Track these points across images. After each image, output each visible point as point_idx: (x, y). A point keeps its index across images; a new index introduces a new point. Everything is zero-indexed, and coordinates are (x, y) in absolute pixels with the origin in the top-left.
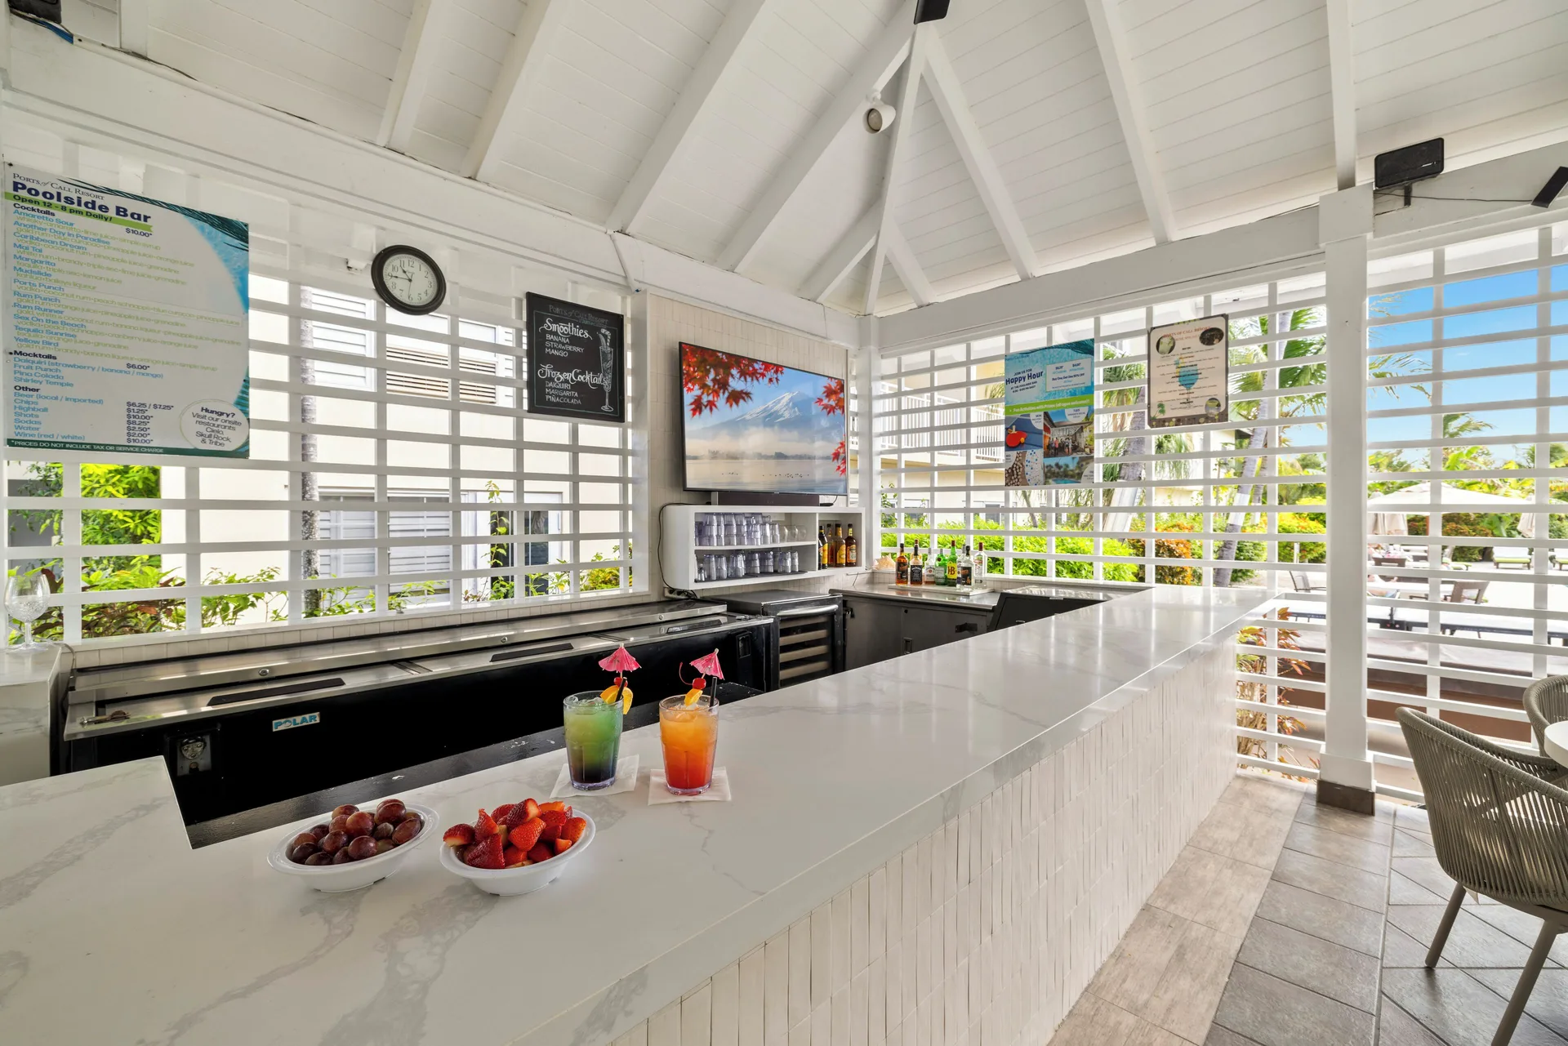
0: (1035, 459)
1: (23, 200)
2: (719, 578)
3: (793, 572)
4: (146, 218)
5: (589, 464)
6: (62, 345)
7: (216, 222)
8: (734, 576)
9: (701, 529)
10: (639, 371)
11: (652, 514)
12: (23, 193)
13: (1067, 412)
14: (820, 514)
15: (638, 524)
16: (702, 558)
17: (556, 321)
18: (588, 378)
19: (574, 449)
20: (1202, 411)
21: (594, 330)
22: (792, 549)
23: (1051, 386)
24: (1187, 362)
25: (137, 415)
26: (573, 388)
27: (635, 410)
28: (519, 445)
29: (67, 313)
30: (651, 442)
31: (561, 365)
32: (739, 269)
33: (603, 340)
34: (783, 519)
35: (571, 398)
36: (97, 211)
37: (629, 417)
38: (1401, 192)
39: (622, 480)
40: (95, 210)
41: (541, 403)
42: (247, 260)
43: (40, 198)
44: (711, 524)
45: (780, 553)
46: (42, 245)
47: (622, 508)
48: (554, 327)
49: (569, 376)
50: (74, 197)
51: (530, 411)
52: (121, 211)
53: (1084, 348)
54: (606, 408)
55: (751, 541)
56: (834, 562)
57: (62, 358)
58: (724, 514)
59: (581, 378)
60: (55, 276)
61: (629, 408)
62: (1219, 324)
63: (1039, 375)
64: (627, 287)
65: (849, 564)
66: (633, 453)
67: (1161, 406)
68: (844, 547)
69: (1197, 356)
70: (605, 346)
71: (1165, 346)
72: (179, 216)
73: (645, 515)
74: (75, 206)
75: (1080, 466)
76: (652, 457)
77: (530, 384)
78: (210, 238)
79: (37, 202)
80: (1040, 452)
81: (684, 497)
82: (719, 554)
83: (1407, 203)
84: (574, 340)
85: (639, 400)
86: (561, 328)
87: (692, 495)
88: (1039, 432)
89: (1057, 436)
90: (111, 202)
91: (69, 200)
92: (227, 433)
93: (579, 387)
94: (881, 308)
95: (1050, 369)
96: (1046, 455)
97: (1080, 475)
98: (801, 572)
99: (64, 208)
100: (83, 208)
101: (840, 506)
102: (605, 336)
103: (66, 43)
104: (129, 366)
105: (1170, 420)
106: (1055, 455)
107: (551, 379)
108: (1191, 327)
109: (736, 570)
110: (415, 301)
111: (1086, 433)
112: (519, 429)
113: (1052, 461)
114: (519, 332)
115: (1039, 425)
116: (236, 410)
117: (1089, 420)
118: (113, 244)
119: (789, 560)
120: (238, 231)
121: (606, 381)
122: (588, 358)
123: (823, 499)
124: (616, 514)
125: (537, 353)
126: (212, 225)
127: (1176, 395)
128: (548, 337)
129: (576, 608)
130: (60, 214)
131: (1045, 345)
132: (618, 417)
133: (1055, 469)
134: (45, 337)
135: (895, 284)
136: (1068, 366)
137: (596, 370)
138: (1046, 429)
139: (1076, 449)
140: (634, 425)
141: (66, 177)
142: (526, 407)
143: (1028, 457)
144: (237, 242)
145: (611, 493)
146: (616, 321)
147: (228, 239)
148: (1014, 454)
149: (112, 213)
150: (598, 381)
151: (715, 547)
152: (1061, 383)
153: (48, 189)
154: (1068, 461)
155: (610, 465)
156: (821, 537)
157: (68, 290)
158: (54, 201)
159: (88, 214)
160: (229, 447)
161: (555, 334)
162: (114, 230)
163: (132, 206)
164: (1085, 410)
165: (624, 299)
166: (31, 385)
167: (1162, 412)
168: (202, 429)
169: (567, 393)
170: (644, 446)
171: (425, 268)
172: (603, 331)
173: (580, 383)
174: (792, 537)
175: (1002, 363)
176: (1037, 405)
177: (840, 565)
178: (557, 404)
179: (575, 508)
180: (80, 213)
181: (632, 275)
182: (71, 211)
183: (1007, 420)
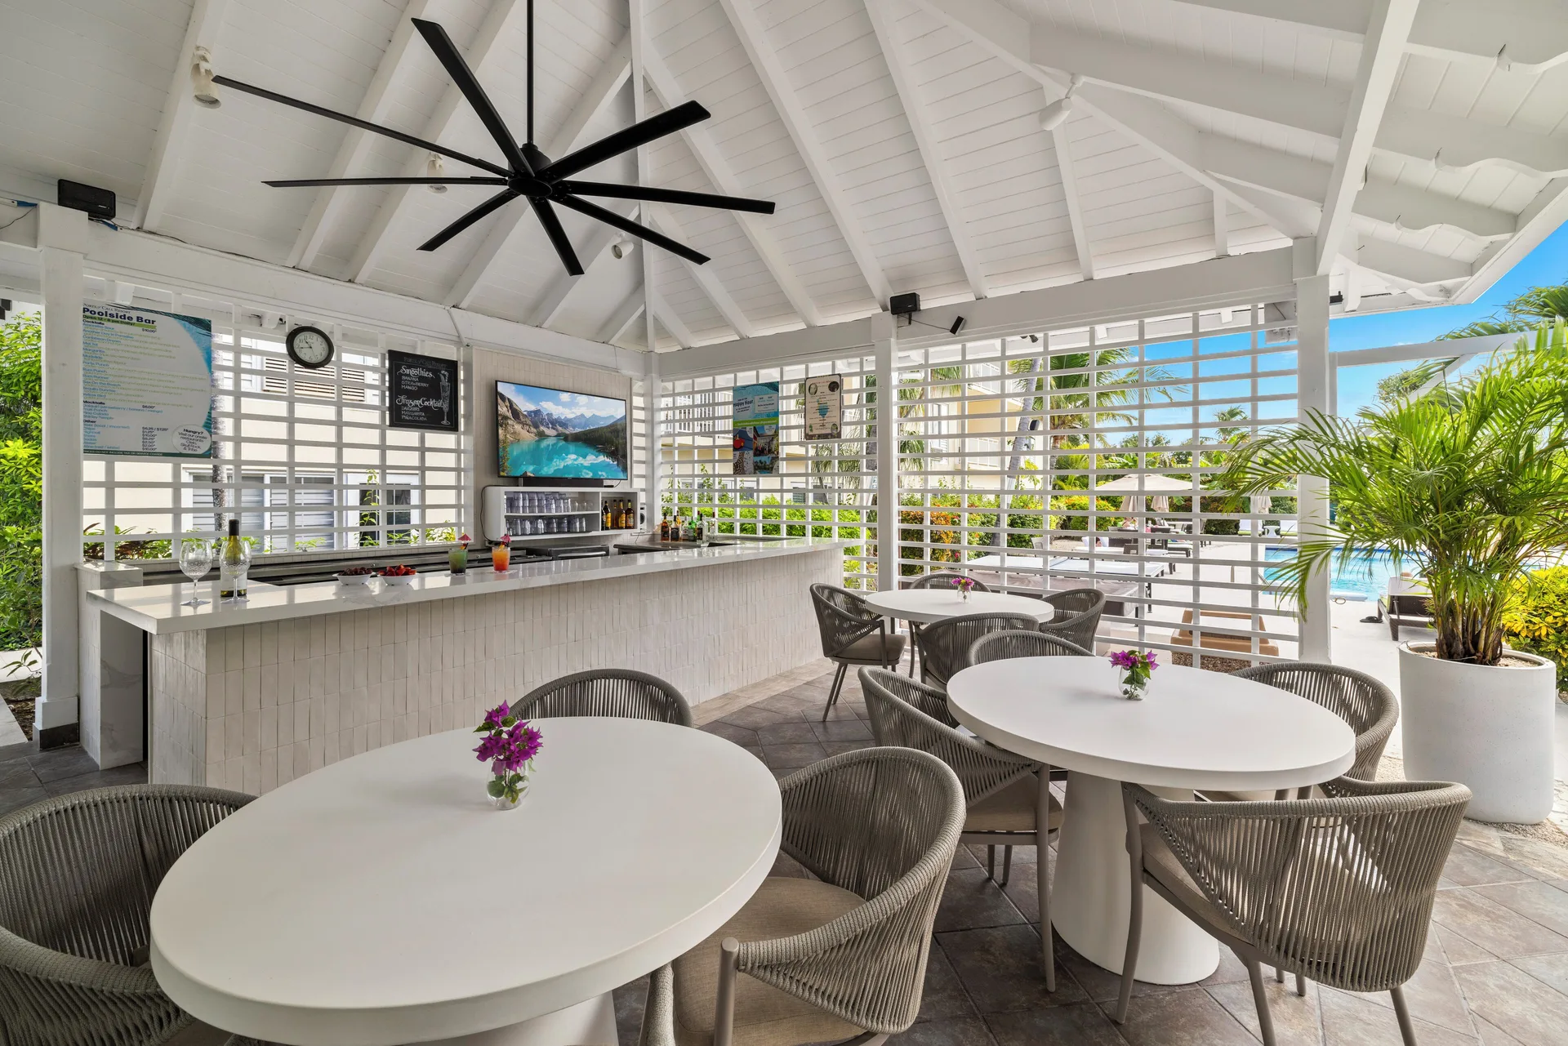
0: (749, 456)
1: (88, 317)
2: (524, 534)
3: (581, 532)
4: (153, 322)
5: (432, 459)
6: (108, 396)
7: (193, 321)
8: (535, 532)
9: (511, 502)
10: (468, 398)
11: (476, 493)
12: (88, 314)
13: (766, 427)
14: (603, 493)
15: (467, 498)
16: (510, 520)
17: (409, 367)
18: (432, 403)
19: (423, 450)
20: (829, 431)
21: (436, 372)
22: (581, 517)
23: (758, 410)
24: (823, 401)
25: (148, 433)
26: (421, 410)
27: (466, 424)
28: (383, 448)
29: (111, 379)
30: (475, 445)
31: (412, 395)
32: (545, 325)
33: (442, 377)
34: (577, 496)
35: (419, 416)
36: (127, 320)
37: (462, 427)
38: (907, 316)
39: (457, 470)
40: (125, 320)
41: (398, 419)
42: (210, 342)
43: (97, 315)
44: (518, 499)
45: (571, 518)
46: (97, 342)
47: (457, 488)
48: (407, 371)
49: (418, 402)
50: (114, 313)
51: (390, 426)
52: (139, 319)
53: (774, 387)
54: (444, 422)
55: (549, 510)
56: (616, 525)
57: (108, 403)
58: (528, 493)
59: (427, 403)
60: (104, 358)
61: (462, 421)
62: (836, 379)
63: (751, 402)
64: (458, 342)
65: (628, 527)
66: (464, 452)
67: (811, 427)
68: (624, 515)
69: (828, 398)
70: (445, 382)
71: (812, 390)
72: (172, 319)
73: (471, 492)
74: (115, 319)
75: (772, 463)
76: (476, 455)
77: (391, 409)
78: (189, 330)
79: (95, 318)
80: (751, 453)
81: (501, 481)
82: (523, 519)
83: (910, 323)
84: (422, 379)
85: (468, 417)
86: (412, 372)
87: (506, 480)
88: (750, 439)
89: (761, 442)
90: (134, 314)
91: (111, 315)
92: (199, 443)
93: (425, 409)
94: (660, 348)
95: (757, 398)
96: (755, 455)
97: (772, 468)
98: (587, 531)
99: (109, 320)
100: (119, 319)
101: (621, 487)
102: (445, 376)
103: (113, 231)
104: (144, 407)
105: (814, 435)
106: (759, 455)
107: (406, 405)
108: (825, 379)
109: (537, 528)
110: (314, 360)
111: (775, 442)
112: (383, 437)
113: (758, 459)
114: (383, 376)
115: (751, 435)
116: (204, 430)
117: (776, 434)
118: (135, 338)
119: (578, 524)
120: (204, 325)
121: (445, 406)
122: (433, 390)
123: (606, 483)
124: (453, 492)
125: (396, 388)
126: (190, 323)
127: (817, 421)
128: (403, 377)
129: (421, 551)
130: (107, 324)
131: (755, 383)
132: (453, 427)
133: (759, 464)
134: (99, 392)
135: (663, 333)
136: (766, 397)
137: (438, 397)
138: (755, 438)
139: (770, 451)
140: (465, 433)
141: (110, 302)
142: (388, 423)
143: (745, 456)
144: (205, 332)
145: (450, 479)
146: (452, 366)
147: (199, 330)
148: (738, 453)
149: (135, 321)
150: (439, 405)
151: (521, 514)
152: (762, 408)
153: (101, 310)
154: (765, 459)
155: (449, 460)
156: (605, 509)
157: (111, 366)
158: (104, 317)
159: (122, 322)
160: (200, 452)
161: (409, 375)
162: (136, 330)
163: (145, 316)
164: (774, 426)
165: (458, 350)
166: (91, 419)
167: (811, 430)
168: (184, 441)
169: (416, 414)
170: (470, 447)
171: (320, 339)
172: (443, 372)
173: (426, 407)
174: (584, 509)
175: (731, 393)
176: (750, 421)
177: (622, 528)
178: (409, 421)
179: (423, 488)
180: (117, 322)
181: (463, 335)
182: (113, 321)
183: (734, 430)
